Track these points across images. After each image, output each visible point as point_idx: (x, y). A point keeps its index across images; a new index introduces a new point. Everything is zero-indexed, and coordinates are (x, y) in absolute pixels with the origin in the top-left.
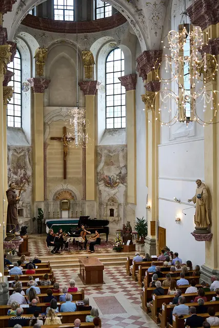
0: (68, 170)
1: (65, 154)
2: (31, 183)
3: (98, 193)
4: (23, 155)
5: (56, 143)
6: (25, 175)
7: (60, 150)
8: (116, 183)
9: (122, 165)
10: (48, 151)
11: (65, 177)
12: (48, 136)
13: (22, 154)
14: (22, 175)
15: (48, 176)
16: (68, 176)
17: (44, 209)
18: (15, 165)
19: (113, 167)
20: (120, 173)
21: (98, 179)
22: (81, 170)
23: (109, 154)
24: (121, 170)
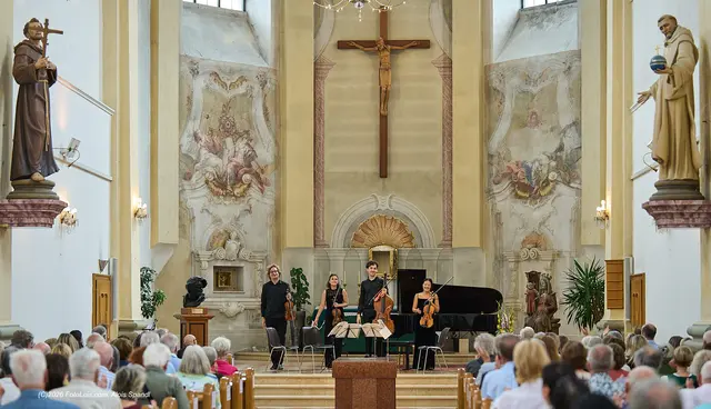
0: (394, 149)
1: (385, 96)
2: (272, 187)
3: (491, 222)
4: (244, 95)
5: (355, 59)
6: (250, 158)
7: (369, 84)
8: (547, 182)
9: (565, 120)
10: (328, 87)
11: (384, 173)
12: (329, 38)
13: (241, 90)
14: (240, 159)
15: (330, 168)
16: (394, 168)
17: (316, 277)
18: (215, 125)
19: (536, 133)
20: (561, 148)
21: (491, 175)
22: (438, 148)
23: (525, 88)
24: (561, 139)
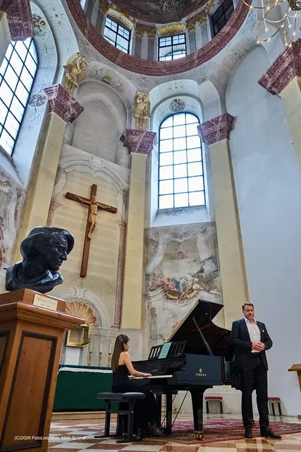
1: (92, 228)
8: (192, 290)
9: (204, 256)
11: (83, 275)
12: (61, 190)
19: (183, 263)
20: (202, 271)
22: (115, 266)
23: (173, 239)
24: (202, 266)
